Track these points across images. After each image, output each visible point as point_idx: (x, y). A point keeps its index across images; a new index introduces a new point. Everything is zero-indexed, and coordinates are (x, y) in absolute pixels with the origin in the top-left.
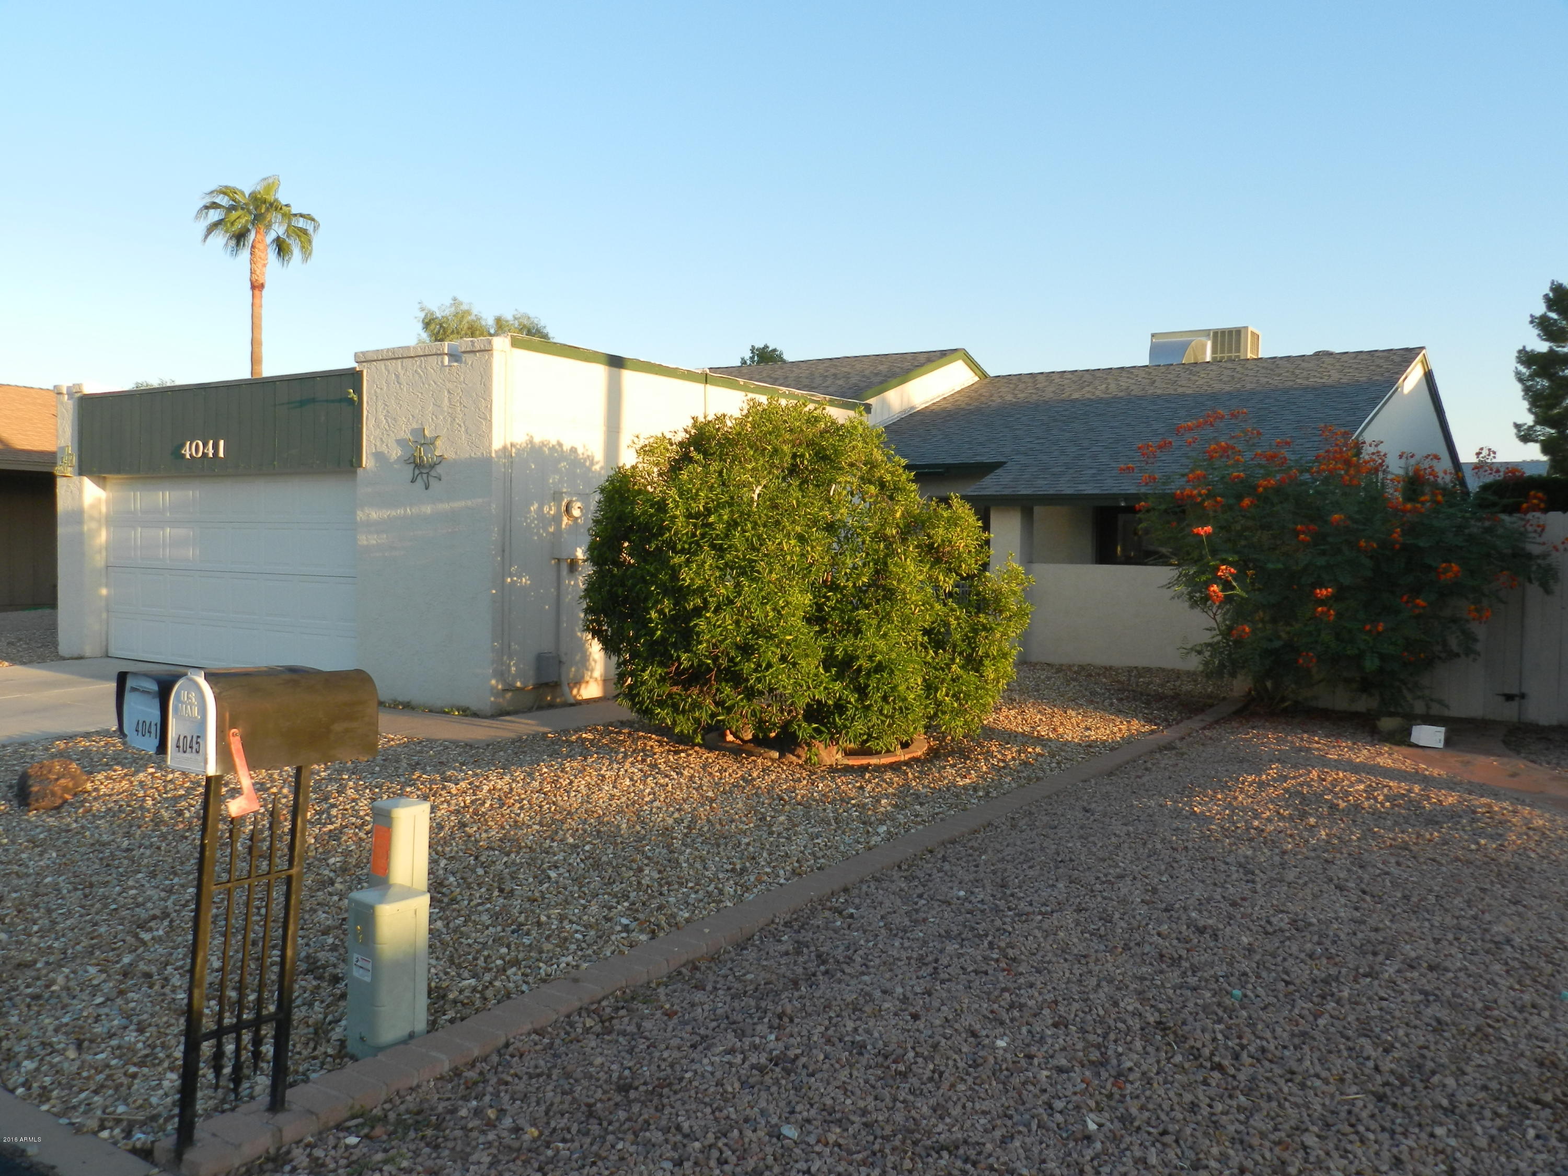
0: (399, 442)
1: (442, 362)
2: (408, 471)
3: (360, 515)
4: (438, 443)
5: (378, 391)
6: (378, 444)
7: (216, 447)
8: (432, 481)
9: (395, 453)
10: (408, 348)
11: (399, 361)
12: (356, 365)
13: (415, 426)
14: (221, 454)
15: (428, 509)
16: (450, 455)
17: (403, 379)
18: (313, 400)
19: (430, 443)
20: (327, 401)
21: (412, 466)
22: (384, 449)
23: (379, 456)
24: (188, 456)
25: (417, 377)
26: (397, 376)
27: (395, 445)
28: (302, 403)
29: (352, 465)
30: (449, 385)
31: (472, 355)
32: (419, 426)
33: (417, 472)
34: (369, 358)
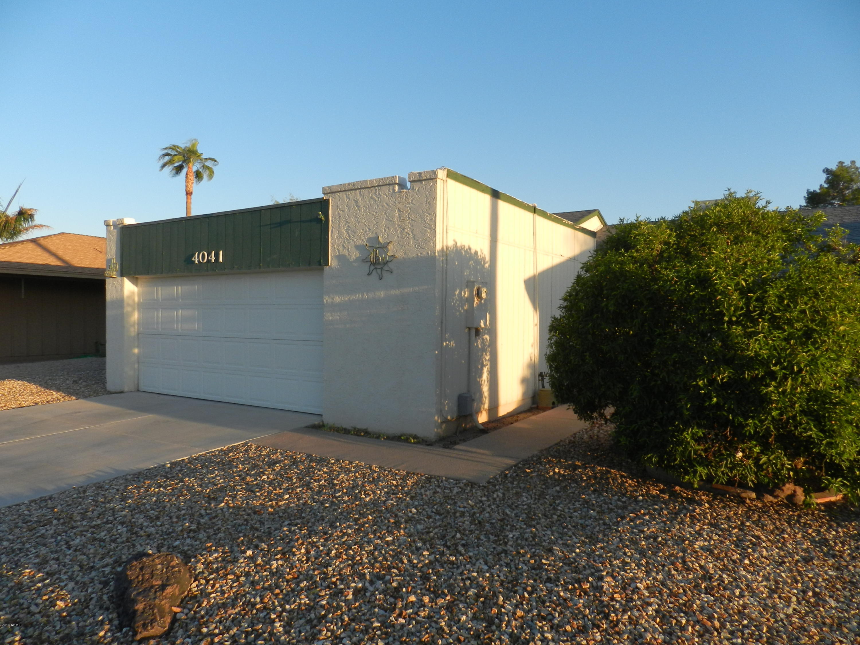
0: (357, 247)
1: (394, 190)
2: (366, 267)
3: (327, 299)
4: (390, 247)
5: (341, 212)
6: (341, 249)
7: (217, 256)
8: (385, 274)
9: (355, 254)
10: (366, 181)
11: (358, 192)
12: (323, 196)
13: (370, 235)
14: (221, 260)
15: (382, 294)
16: (400, 254)
17: (360, 203)
18: (289, 222)
19: (384, 247)
20: (300, 221)
21: (369, 263)
22: (346, 252)
23: (340, 258)
24: (197, 262)
25: (372, 201)
26: (356, 202)
27: (354, 249)
28: (280, 224)
29: (320, 264)
30: (399, 206)
31: (419, 183)
32: (374, 235)
33: (372, 268)
34: (333, 190)
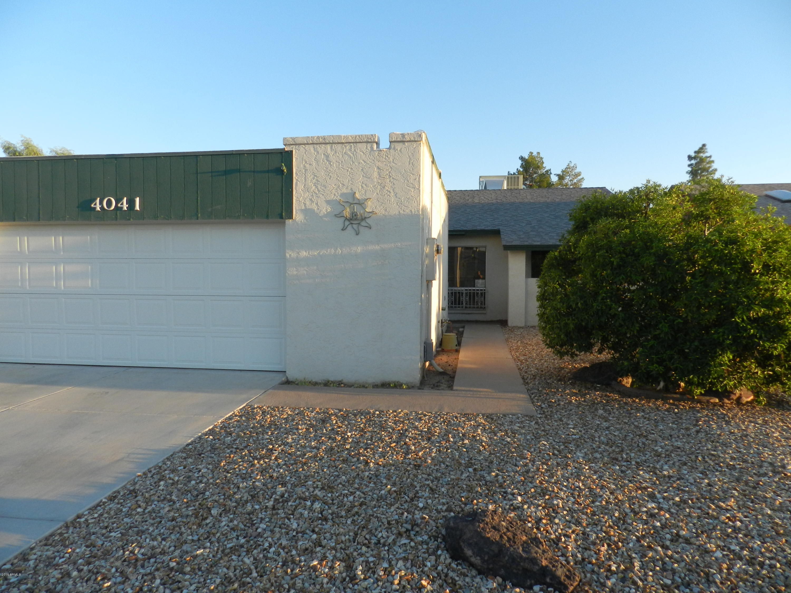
0: (328, 202)
1: (372, 148)
2: (340, 223)
3: (290, 254)
4: (369, 203)
5: (307, 166)
6: (308, 203)
7: (131, 203)
8: (362, 230)
9: (325, 209)
10: (340, 137)
11: (329, 146)
12: (282, 147)
13: (345, 191)
14: (137, 208)
15: (359, 249)
16: (380, 211)
17: (331, 158)
18: (239, 171)
19: (361, 203)
20: (254, 172)
21: (343, 219)
22: (314, 207)
23: (306, 212)
24: (98, 209)
25: (347, 157)
26: (327, 157)
27: (324, 204)
28: (226, 173)
29: (281, 217)
30: (379, 164)
31: (401, 144)
32: (349, 191)
33: (347, 223)
34: (298, 142)
